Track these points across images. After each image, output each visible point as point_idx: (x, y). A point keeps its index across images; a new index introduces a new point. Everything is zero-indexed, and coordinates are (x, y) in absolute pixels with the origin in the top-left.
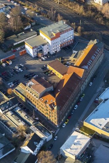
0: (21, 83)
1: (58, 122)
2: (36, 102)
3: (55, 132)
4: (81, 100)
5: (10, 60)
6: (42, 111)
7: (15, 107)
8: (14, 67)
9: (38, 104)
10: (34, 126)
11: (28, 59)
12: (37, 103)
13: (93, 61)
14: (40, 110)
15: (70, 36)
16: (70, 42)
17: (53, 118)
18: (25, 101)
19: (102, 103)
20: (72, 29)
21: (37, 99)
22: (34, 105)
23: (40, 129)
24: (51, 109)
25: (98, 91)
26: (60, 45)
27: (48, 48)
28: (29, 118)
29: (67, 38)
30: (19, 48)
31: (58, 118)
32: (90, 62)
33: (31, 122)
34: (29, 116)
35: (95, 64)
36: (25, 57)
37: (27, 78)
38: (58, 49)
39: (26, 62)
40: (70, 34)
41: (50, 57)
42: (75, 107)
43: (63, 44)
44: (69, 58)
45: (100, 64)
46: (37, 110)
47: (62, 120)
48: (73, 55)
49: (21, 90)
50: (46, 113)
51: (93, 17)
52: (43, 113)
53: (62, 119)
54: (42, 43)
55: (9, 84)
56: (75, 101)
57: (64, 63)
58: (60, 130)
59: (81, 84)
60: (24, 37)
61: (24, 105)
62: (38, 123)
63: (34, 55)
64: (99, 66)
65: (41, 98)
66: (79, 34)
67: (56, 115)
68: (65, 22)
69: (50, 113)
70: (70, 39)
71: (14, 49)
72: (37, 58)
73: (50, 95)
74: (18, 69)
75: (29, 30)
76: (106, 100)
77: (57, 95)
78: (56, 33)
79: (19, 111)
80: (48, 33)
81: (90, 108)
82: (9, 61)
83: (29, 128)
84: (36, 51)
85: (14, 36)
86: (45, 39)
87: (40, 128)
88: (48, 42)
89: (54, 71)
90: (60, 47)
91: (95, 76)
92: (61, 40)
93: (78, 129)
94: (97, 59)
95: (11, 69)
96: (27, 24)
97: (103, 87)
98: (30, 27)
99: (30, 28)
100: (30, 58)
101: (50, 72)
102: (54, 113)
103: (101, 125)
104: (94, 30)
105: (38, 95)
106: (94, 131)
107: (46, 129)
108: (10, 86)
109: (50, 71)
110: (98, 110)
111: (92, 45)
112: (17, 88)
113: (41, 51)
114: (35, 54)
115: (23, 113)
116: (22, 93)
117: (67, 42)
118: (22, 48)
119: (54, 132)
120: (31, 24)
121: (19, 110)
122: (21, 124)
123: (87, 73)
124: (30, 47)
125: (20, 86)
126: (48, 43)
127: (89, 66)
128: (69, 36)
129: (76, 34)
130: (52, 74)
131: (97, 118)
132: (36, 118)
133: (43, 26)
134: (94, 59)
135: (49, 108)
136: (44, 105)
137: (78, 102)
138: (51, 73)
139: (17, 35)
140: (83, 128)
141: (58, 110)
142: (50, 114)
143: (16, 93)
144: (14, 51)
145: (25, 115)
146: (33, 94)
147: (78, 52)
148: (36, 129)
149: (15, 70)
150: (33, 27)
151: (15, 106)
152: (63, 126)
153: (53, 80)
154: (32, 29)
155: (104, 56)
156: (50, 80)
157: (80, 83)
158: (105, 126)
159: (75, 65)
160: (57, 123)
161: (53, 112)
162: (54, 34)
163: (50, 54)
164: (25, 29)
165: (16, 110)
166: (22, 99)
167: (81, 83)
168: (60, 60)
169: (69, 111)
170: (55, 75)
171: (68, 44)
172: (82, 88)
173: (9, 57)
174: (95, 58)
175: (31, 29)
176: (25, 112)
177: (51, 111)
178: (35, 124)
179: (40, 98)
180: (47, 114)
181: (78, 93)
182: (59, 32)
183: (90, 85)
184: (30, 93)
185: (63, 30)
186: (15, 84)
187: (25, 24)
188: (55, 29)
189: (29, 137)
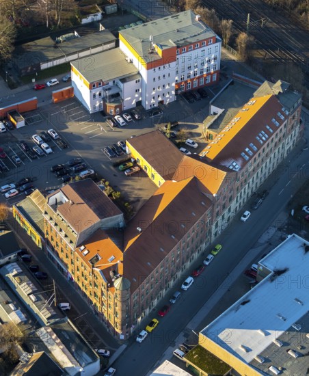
0: (37, 190)
1: (122, 325)
2: (69, 255)
3: (111, 354)
4: (207, 263)
5: (21, 114)
6: (83, 285)
7: (8, 263)
8: (30, 138)
9: (72, 263)
10: (50, 330)
11: (74, 118)
12: (70, 260)
13: (259, 147)
14: (78, 280)
15: (209, 61)
16: (209, 78)
17: (111, 311)
18: (40, 246)
19: (267, 280)
20: (216, 41)
21: (72, 247)
22: (62, 261)
23: (67, 341)
24: (105, 283)
25: (263, 242)
26: (174, 84)
27: (137, 91)
28: (39, 303)
29: (199, 66)
30: (53, 80)
31: (122, 314)
32: (250, 149)
33: (44, 315)
34: (40, 296)
35: (267, 155)
36: (67, 109)
37: (61, 175)
38: (167, 96)
39: (67, 124)
40: (210, 54)
41: (141, 116)
42: (186, 284)
43: (186, 82)
44: (197, 127)
45: (285, 155)
46: (71, 279)
47: (139, 320)
48: (210, 120)
49: (33, 212)
50: (93, 293)
51: (293, 6)
52: (84, 290)
53: (138, 317)
54: (121, 75)
55: (3, 188)
56: (188, 264)
57: (178, 141)
58: (126, 349)
59: (212, 216)
60: (75, 47)
61: (37, 259)
62: (64, 322)
63: (94, 108)
64: (280, 161)
65: (82, 248)
66: (239, 56)
67: (119, 304)
68: (197, 17)
69: (102, 294)
70: (208, 70)
71: (40, 83)
72: (101, 115)
73: (109, 239)
74: (40, 146)
75: (93, 26)
76: (279, 273)
77: (130, 243)
78: (164, 48)
79: (14, 276)
80: (141, 44)
81: (229, 290)
82: (16, 117)
83: (34, 333)
84: (100, 94)
85: (47, 41)
86: (131, 62)
87: (68, 338)
88: (139, 73)
89: (143, 163)
90: (176, 91)
91: (265, 192)
92: (180, 71)
93: (181, 353)
94: (276, 140)
95: (17, 142)
96: (92, 8)
97: (279, 229)
98: (99, 16)
99: (99, 22)
100: (81, 114)
101: (131, 164)
102: (112, 296)
103: (248, 350)
104: (288, 49)
105: (75, 236)
106: (228, 367)
107: (85, 343)
108: (7, 195)
109: (133, 160)
110: (248, 301)
111: (266, 98)
112: (23, 204)
113: (116, 97)
114: (97, 105)
115: (25, 283)
116: (36, 221)
117: (199, 78)
118: (64, 79)
119: (108, 353)
120: (104, 9)
121: (15, 272)
122: (14, 318)
123: (238, 183)
124: (84, 82)
125: (34, 200)
126: (138, 76)
127: (245, 163)
128: (207, 59)
129: (233, 53)
130: (137, 172)
131: (241, 325)
132: (63, 304)
133: (137, 20)
134: (264, 142)
135: (101, 280)
136: (89, 269)
137: (196, 270)
138: (133, 167)
139: (54, 39)
140: (196, 354)
141: (126, 292)
142: (104, 298)
143: (20, 219)
144: (38, 88)
145: (31, 291)
146: (61, 230)
147: (224, 113)
148: (54, 340)
149: (29, 146)
150: (108, 20)
151: (6, 259)
152: (139, 339)
153: (136, 192)
154: (103, 25)
155: (300, 133)
156: (126, 189)
157: (207, 212)
158: (259, 356)
159: (202, 154)
160: (119, 327)
161: (110, 293)
162: (159, 51)
163: (144, 109)
164: (84, 21)
165: (8, 273)
166: (34, 239)
167: (212, 212)
168: (168, 131)
169: (164, 292)
170: (146, 175)
171: (202, 83)
172: (213, 227)
173: (19, 103)
174: (267, 139)
175: (101, 25)
176: (33, 282)
177: (105, 291)
178: (55, 323)
179: (79, 246)
180: (95, 295)
181: (201, 242)
182: (174, 45)
183: (243, 218)
184: (53, 226)
185: (189, 40)
186: (21, 189)
187: (84, 7)
188: (166, 36)
189: (27, 362)
